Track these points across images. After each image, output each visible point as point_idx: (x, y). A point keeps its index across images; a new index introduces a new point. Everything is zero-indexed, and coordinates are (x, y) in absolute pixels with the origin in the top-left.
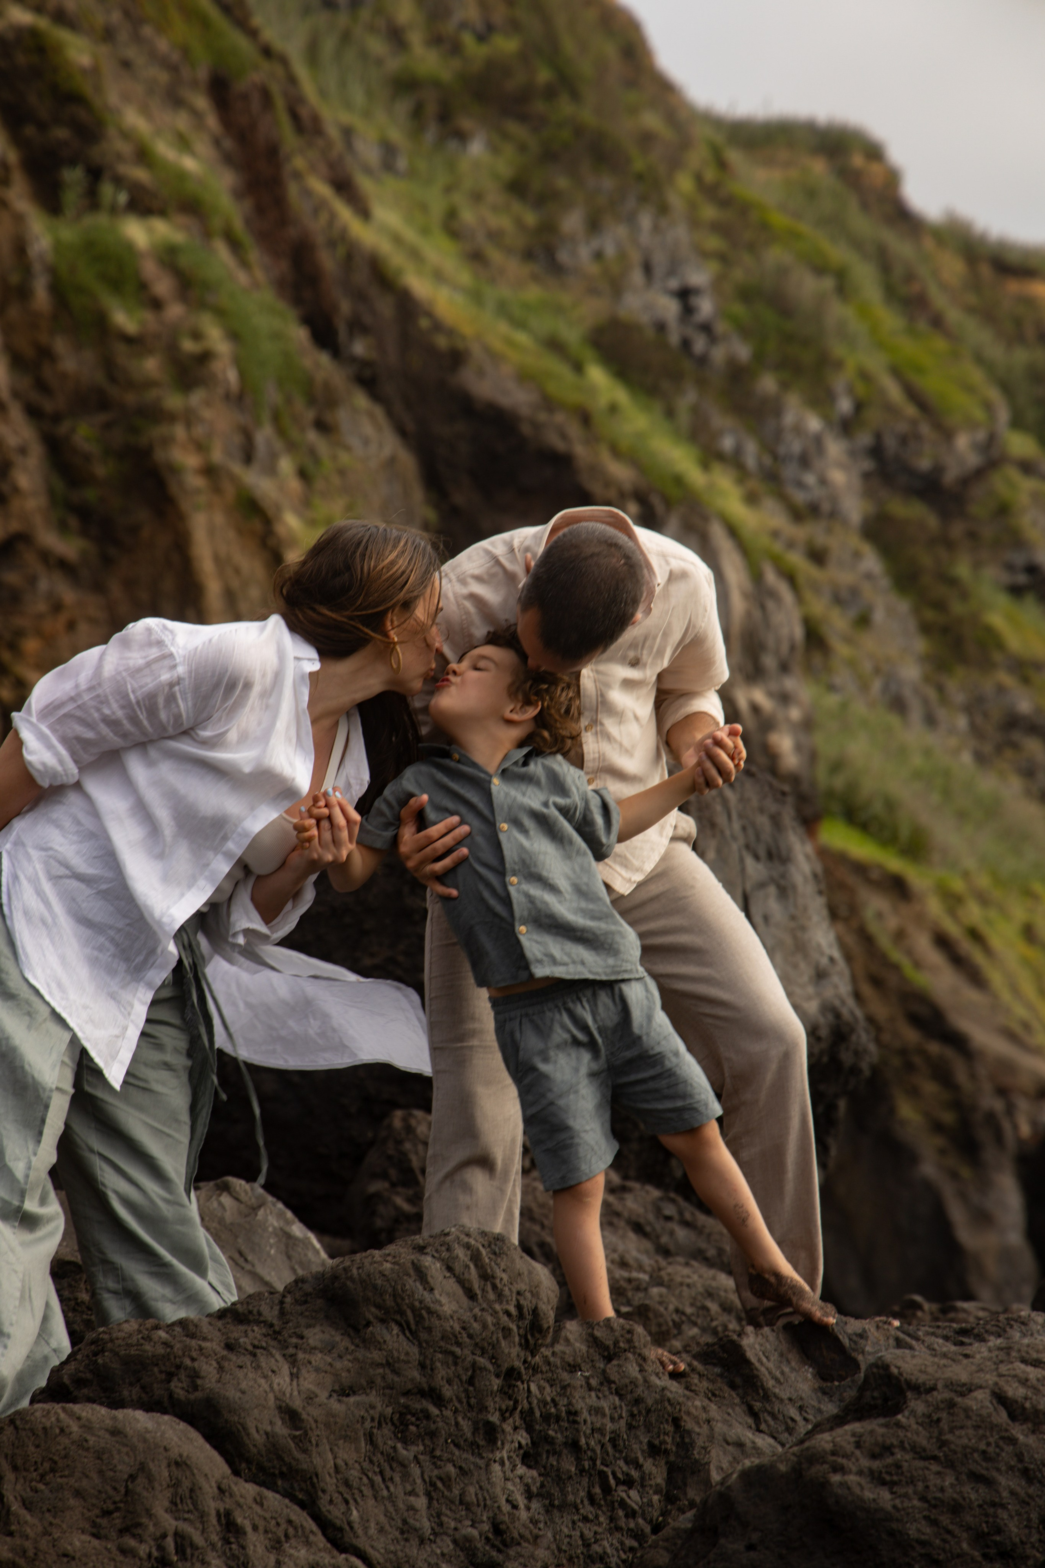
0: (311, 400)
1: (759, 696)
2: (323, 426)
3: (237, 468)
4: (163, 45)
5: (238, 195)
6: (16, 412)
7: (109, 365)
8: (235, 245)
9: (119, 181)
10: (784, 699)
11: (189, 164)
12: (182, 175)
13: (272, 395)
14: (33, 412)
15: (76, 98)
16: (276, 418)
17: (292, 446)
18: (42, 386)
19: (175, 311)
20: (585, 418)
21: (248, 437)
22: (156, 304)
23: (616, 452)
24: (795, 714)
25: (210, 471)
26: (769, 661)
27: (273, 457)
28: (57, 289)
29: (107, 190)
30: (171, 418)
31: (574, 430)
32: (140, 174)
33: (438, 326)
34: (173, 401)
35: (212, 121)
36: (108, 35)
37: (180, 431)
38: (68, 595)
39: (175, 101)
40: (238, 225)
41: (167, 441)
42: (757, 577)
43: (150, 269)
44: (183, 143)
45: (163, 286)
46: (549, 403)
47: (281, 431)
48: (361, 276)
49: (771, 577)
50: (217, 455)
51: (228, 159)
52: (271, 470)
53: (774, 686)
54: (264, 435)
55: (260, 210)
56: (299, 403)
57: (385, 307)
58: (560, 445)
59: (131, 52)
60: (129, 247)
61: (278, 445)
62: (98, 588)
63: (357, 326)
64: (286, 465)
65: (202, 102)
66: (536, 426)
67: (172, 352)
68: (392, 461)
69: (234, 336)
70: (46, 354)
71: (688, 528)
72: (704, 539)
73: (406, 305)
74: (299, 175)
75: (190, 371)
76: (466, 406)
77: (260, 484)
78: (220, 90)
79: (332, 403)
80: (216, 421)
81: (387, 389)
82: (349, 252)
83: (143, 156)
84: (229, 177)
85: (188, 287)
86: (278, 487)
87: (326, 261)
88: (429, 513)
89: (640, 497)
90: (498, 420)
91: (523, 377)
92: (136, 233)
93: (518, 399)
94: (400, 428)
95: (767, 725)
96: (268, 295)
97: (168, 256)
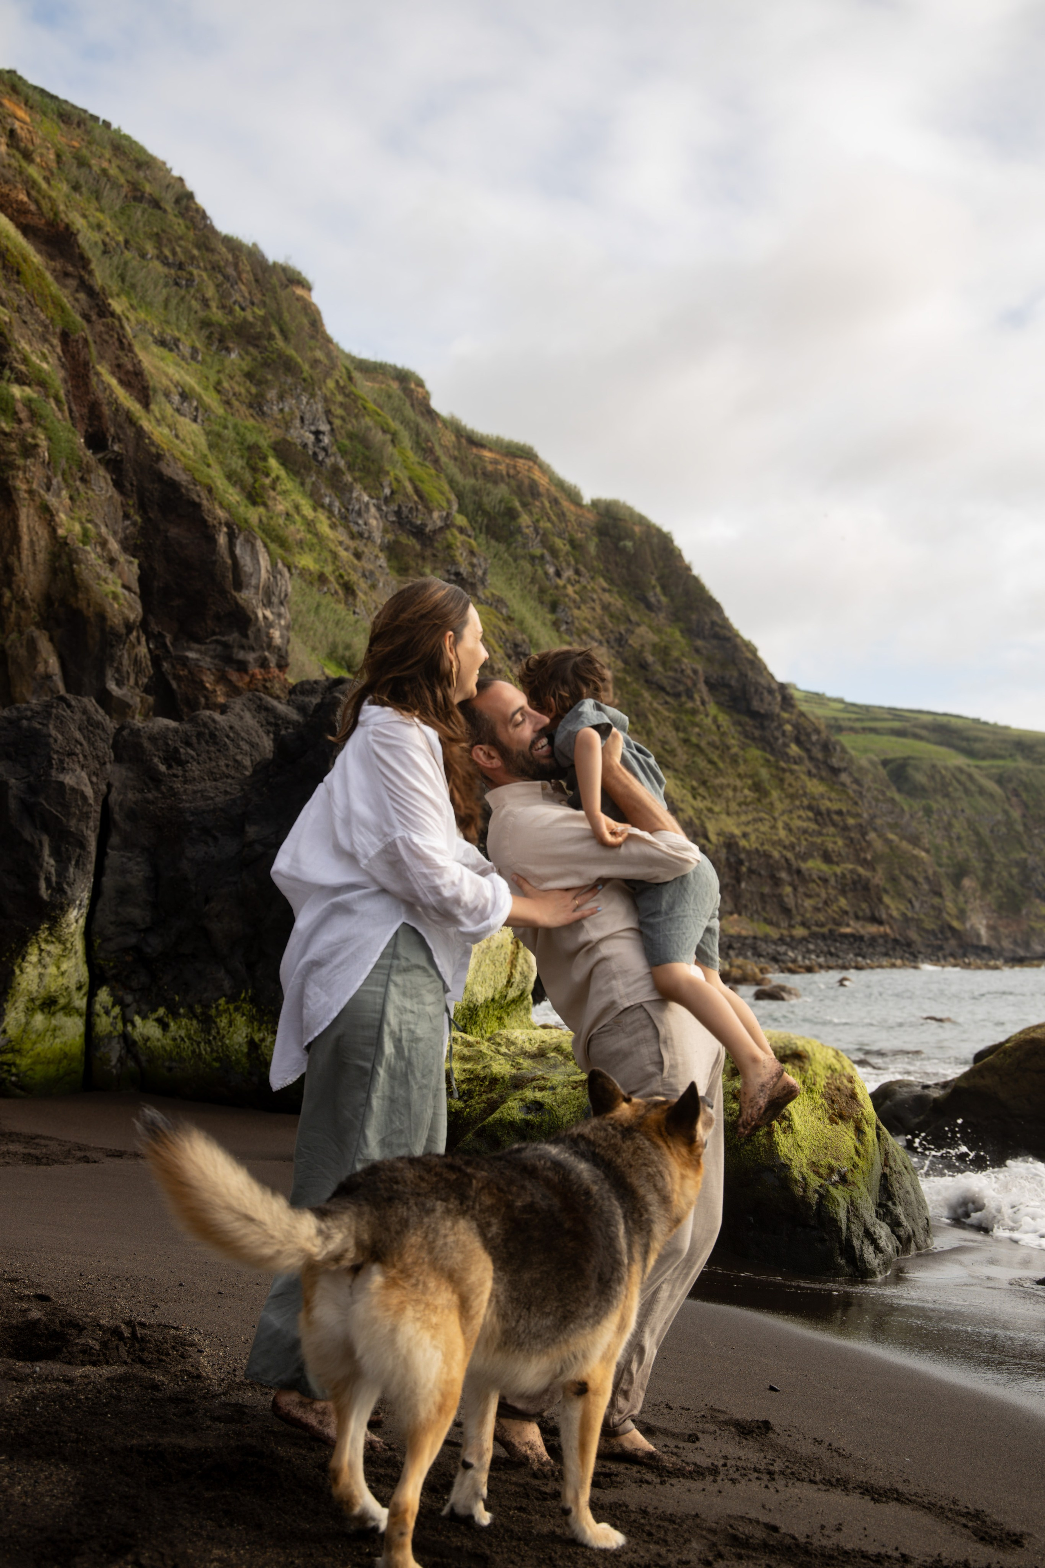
0: (80, 469)
1: (268, 613)
2: (83, 480)
3: (42, 492)
4: (42, 316)
5: (65, 381)
8: (58, 401)
9: (12, 369)
10: (280, 616)
11: (45, 366)
12: (40, 370)
13: (64, 464)
16: (63, 474)
17: (68, 486)
19: (27, 425)
20: (210, 490)
21: (49, 479)
22: (20, 421)
23: (221, 505)
24: (283, 622)
25: (30, 492)
26: (275, 600)
27: (60, 489)
29: (7, 373)
30: (18, 468)
31: (204, 494)
32: (23, 368)
33: (152, 443)
34: (20, 462)
35: (59, 350)
36: (19, 310)
37: (20, 474)
39: (46, 340)
40: (62, 393)
41: (14, 477)
42: (274, 565)
43: (19, 406)
44: (44, 357)
45: (23, 415)
46: (195, 482)
47: (64, 480)
48: (121, 419)
49: (280, 565)
50: (35, 486)
51: (63, 366)
52: (58, 495)
53: (275, 610)
54: (57, 481)
55: (76, 387)
56: (75, 469)
57: (131, 432)
58: (197, 500)
59: (28, 318)
60: (13, 396)
61: (63, 485)
63: (117, 439)
64: (64, 493)
65: (56, 342)
66: (188, 490)
67: (23, 441)
68: (111, 497)
69: (49, 439)
71: (247, 540)
72: (253, 546)
73: (140, 433)
74: (98, 374)
75: (29, 451)
76: (160, 477)
77: (52, 500)
78: (65, 337)
79: (89, 471)
80: (37, 472)
81: (128, 466)
82: (118, 408)
83: (25, 360)
84: (62, 374)
85: (34, 416)
86: (59, 502)
87: (106, 411)
88: (138, 518)
89: (228, 525)
90: (173, 485)
91: (186, 469)
92: (16, 391)
93: (182, 478)
94: (118, 484)
95: (270, 625)
96: (69, 424)
97: (28, 403)
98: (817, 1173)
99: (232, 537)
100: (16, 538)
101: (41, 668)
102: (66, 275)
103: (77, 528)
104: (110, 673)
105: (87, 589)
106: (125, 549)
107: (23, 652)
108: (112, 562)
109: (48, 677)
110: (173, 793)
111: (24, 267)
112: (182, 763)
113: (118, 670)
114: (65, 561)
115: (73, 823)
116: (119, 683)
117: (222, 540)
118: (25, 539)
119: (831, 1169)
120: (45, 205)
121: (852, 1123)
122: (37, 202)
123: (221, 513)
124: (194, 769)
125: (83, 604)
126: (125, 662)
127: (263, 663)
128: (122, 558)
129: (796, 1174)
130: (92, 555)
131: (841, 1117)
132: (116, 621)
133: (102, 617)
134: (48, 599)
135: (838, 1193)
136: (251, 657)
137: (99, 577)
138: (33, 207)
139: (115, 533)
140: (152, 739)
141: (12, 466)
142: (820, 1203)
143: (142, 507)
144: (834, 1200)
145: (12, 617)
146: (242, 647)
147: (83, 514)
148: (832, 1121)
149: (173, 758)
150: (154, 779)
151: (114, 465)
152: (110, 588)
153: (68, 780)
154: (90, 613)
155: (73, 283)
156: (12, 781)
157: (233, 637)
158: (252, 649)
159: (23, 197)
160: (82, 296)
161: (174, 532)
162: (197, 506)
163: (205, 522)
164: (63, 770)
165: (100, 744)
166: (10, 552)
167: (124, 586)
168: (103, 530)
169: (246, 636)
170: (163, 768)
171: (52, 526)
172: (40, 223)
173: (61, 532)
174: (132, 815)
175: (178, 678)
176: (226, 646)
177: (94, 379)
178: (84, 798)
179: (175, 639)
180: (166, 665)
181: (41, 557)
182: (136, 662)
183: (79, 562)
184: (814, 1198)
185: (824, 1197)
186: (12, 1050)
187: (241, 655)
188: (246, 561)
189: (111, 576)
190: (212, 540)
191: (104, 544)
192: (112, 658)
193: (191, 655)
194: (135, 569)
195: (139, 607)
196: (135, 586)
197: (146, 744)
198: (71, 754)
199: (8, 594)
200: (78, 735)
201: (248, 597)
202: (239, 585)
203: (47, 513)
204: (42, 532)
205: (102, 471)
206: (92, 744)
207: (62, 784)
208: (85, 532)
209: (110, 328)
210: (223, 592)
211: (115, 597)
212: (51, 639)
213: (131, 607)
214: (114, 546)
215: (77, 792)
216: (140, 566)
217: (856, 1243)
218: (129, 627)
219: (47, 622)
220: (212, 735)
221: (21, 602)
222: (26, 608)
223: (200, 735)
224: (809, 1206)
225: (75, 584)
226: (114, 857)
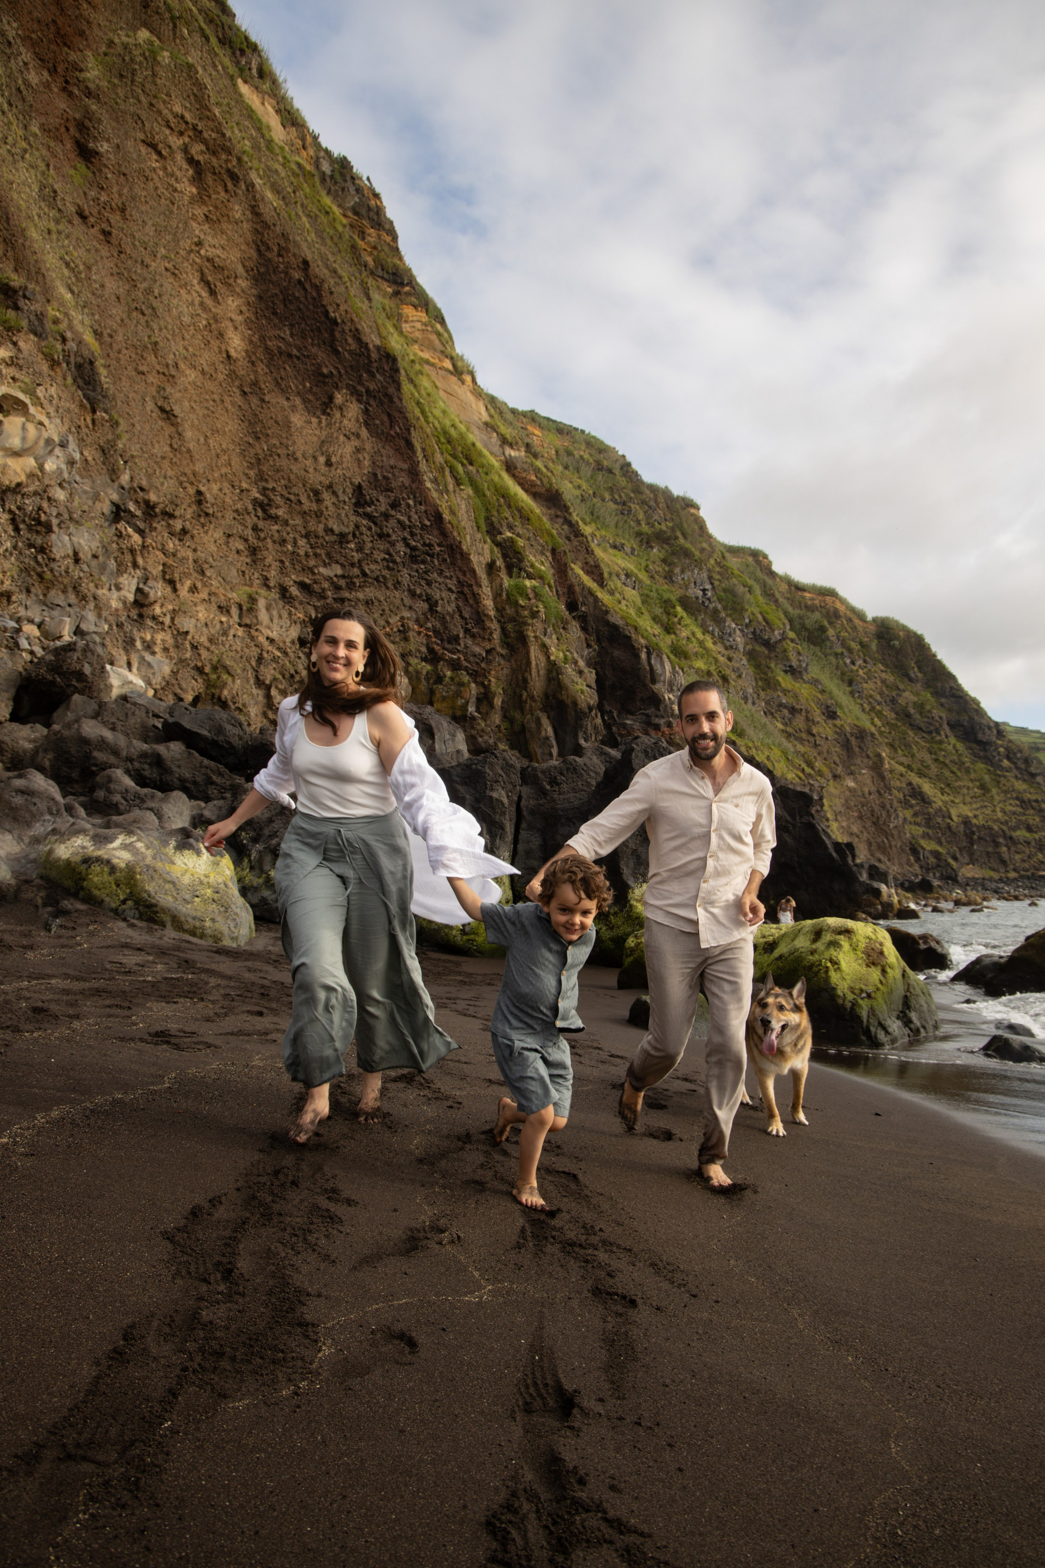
0: (563, 622)
1: (671, 696)
2: (564, 628)
3: (542, 637)
4: (542, 541)
5: (554, 575)
6: (495, 621)
7: (517, 612)
8: (550, 586)
9: (526, 571)
11: (543, 568)
12: (540, 570)
13: (554, 620)
14: (499, 621)
15: (519, 553)
16: (554, 626)
17: (556, 632)
18: (502, 616)
19: (533, 601)
20: (636, 629)
21: (545, 629)
22: (530, 599)
23: (643, 636)
25: (536, 637)
26: (675, 688)
27: (552, 634)
28: (507, 595)
29: (523, 573)
30: (529, 625)
31: (633, 631)
32: (531, 570)
33: (604, 605)
34: (530, 621)
35: (551, 558)
36: (529, 539)
37: (531, 628)
38: (502, 662)
39: (543, 554)
40: (552, 582)
41: (528, 630)
42: (674, 668)
43: (529, 591)
44: (542, 563)
45: (531, 596)
46: (627, 624)
47: (554, 629)
48: (586, 593)
49: (677, 667)
50: (538, 634)
51: (553, 567)
52: (551, 638)
54: (550, 630)
55: (560, 577)
56: (560, 622)
57: (591, 600)
58: (629, 634)
59: (534, 543)
60: (526, 586)
61: (553, 632)
62: (509, 661)
63: (583, 604)
64: (554, 636)
65: (548, 554)
66: (624, 630)
67: (531, 610)
68: (581, 637)
69: (545, 607)
70: (504, 609)
71: (658, 655)
72: (661, 658)
73: (596, 599)
74: (572, 569)
75: (534, 615)
76: (608, 623)
77: (547, 641)
78: (554, 551)
79: (567, 623)
80: (539, 626)
81: (590, 618)
82: (583, 587)
83: (532, 566)
84: (552, 571)
85: (537, 596)
86: (551, 642)
87: (577, 589)
88: (596, 647)
89: (647, 647)
90: (615, 627)
91: (622, 618)
92: (528, 583)
93: (620, 623)
94: (584, 629)
95: (672, 703)
96: (556, 598)
97: (534, 588)
98: (853, 993)
99: (649, 654)
100: (529, 663)
101: (543, 733)
102: (557, 516)
103: (561, 655)
104: (580, 734)
105: (567, 689)
106: (589, 665)
107: (533, 725)
108: (581, 672)
109: (547, 738)
110: (553, 800)
111: (531, 516)
112: (558, 784)
113: (585, 733)
114: (555, 674)
115: (497, 817)
116: (586, 740)
117: (643, 656)
118: (534, 663)
119: (862, 991)
120: (545, 481)
121: (879, 968)
122: (541, 480)
123: (643, 641)
124: (565, 787)
125: (565, 697)
126: (589, 728)
127: (669, 725)
128: (586, 670)
129: (839, 993)
130: (569, 670)
131: (873, 964)
132: (583, 705)
133: (575, 703)
134: (546, 695)
135: (864, 1004)
136: (662, 722)
137: (573, 681)
138: (539, 483)
139: (582, 657)
140: (543, 772)
141: (525, 624)
142: (852, 1008)
143: (599, 641)
144: (860, 1006)
145: (528, 706)
146: (657, 716)
147: (564, 647)
148: (867, 966)
149: (553, 782)
150: (544, 793)
151: (583, 620)
152: (579, 687)
153: (495, 795)
154: (569, 702)
155: (560, 520)
156: (468, 796)
157: (651, 711)
158: (663, 717)
159: (533, 478)
160: (566, 527)
161: (616, 653)
162: (629, 638)
163: (633, 646)
164: (492, 790)
165: (513, 776)
166: (526, 671)
167: (587, 686)
168: (576, 655)
169: (659, 710)
170: (548, 787)
171: (548, 656)
172: (543, 490)
173: (552, 658)
174: (532, 812)
175: (621, 736)
176: (648, 716)
177: (570, 572)
178: (503, 804)
179: (619, 713)
180: (614, 729)
181: (542, 672)
182: (595, 727)
183: (562, 674)
184: (848, 1005)
185: (854, 1004)
186: (474, 933)
187: (656, 721)
188: (657, 667)
189: (580, 681)
190: (638, 657)
191: (576, 663)
192: (581, 726)
193: (628, 722)
194: (594, 675)
195: (596, 697)
196: (594, 685)
197: (540, 775)
198: (497, 782)
199: (525, 694)
200: (500, 772)
201: (659, 688)
202: (654, 681)
203: (544, 648)
204: (543, 659)
205: (574, 623)
206: (508, 776)
207: (491, 797)
208: (565, 656)
209: (581, 543)
210: (645, 686)
211: (582, 692)
212: (548, 718)
213: (591, 697)
214: (582, 663)
215: (499, 801)
216: (597, 674)
217: (873, 1029)
218: (590, 709)
219: (546, 708)
220: (575, 769)
221: (532, 698)
222: (535, 701)
223: (568, 769)
224: (845, 1009)
225: (560, 686)
226: (523, 834)
